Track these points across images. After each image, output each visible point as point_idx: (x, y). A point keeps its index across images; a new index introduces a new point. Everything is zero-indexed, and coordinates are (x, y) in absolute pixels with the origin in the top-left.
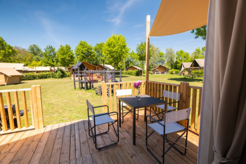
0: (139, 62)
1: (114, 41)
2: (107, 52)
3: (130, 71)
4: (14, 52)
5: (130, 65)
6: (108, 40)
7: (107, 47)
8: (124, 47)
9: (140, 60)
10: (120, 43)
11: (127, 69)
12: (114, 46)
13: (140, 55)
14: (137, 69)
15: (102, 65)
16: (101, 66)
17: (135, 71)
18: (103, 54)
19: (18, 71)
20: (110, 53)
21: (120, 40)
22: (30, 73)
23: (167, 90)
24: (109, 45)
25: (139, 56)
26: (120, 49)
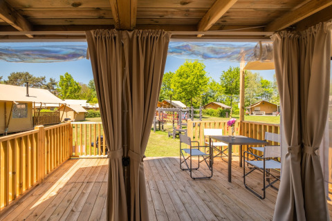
0: (225, 97)
1: (187, 70)
2: (177, 84)
3: (209, 109)
4: (79, 88)
5: (209, 102)
6: (179, 69)
7: (177, 78)
8: (202, 76)
9: (226, 93)
10: (195, 71)
11: (205, 108)
12: (188, 76)
13: (226, 86)
14: (220, 107)
15: (169, 101)
16: (167, 103)
17: (218, 110)
18: (172, 87)
19: (84, 107)
20: (182, 86)
21: (196, 68)
22: (90, 110)
23: (270, 131)
24: (180, 75)
25: (225, 89)
26: (195, 80)
